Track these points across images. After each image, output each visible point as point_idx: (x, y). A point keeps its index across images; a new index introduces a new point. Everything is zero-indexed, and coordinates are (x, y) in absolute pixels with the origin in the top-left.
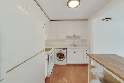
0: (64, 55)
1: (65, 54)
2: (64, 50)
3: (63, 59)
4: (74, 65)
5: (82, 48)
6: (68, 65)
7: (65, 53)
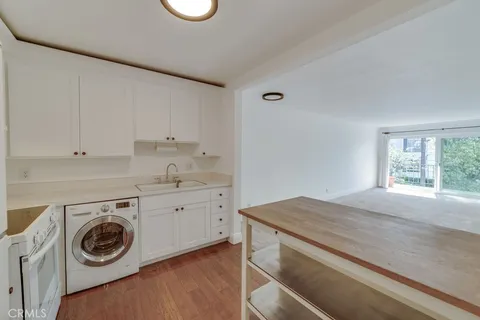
0: (128, 229)
1: (132, 226)
2: (126, 205)
3: (123, 248)
4: (176, 261)
5: (205, 186)
6: (148, 270)
7: (130, 219)
